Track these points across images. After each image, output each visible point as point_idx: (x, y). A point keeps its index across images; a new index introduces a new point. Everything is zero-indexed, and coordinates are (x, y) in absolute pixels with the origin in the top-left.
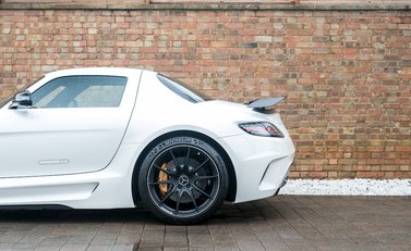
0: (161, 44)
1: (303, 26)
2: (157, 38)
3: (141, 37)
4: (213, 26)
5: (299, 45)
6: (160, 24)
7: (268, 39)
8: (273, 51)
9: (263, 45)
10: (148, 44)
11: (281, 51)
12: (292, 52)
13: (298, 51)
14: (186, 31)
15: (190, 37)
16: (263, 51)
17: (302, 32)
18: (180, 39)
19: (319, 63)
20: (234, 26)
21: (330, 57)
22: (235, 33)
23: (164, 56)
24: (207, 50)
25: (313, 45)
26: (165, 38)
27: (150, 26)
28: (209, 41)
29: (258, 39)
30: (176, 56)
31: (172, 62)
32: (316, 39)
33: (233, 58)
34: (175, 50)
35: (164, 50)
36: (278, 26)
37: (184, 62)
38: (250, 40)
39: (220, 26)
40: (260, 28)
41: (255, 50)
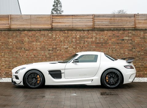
0: (97, 40)
1: (137, 34)
2: (96, 38)
3: (92, 38)
4: (112, 35)
5: (136, 40)
6: (97, 34)
7: (127, 38)
8: (129, 41)
9: (126, 40)
10: (94, 40)
11: (131, 42)
12: (134, 42)
13: (136, 41)
14: (104, 36)
15: (105, 38)
16: (126, 41)
17: (137, 36)
18: (103, 38)
19: (142, 45)
20: (118, 35)
21: (145, 43)
22: (118, 36)
23: (98, 43)
24: (110, 41)
25: (140, 40)
26: (99, 38)
27: (94, 35)
28: (111, 39)
29: (124, 38)
30: (102, 43)
31: (100, 45)
32: (141, 38)
33: (117, 43)
34: (101, 41)
35: (98, 41)
36: (130, 35)
37: (104, 45)
38: (122, 39)
39: (114, 35)
40: (125, 35)
41: (124, 41)
